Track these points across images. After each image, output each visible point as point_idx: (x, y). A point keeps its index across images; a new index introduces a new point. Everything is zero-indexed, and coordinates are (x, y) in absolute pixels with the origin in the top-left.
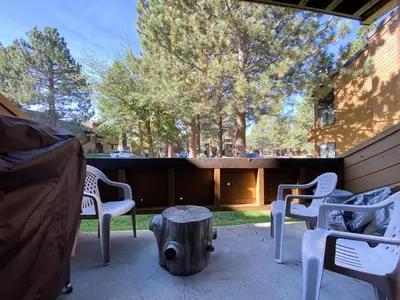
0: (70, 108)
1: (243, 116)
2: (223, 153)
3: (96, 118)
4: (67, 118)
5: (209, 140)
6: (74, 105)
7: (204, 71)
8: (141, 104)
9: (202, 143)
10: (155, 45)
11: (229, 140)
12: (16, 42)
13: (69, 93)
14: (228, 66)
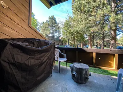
0: (56, 34)
1: (115, 31)
2: (105, 46)
3: (62, 36)
4: (56, 37)
5: (98, 41)
6: (57, 34)
7: (95, 16)
8: (72, 31)
9: (95, 42)
10: (77, 12)
11: (108, 41)
12: (46, 21)
13: (56, 31)
14: (106, 11)
